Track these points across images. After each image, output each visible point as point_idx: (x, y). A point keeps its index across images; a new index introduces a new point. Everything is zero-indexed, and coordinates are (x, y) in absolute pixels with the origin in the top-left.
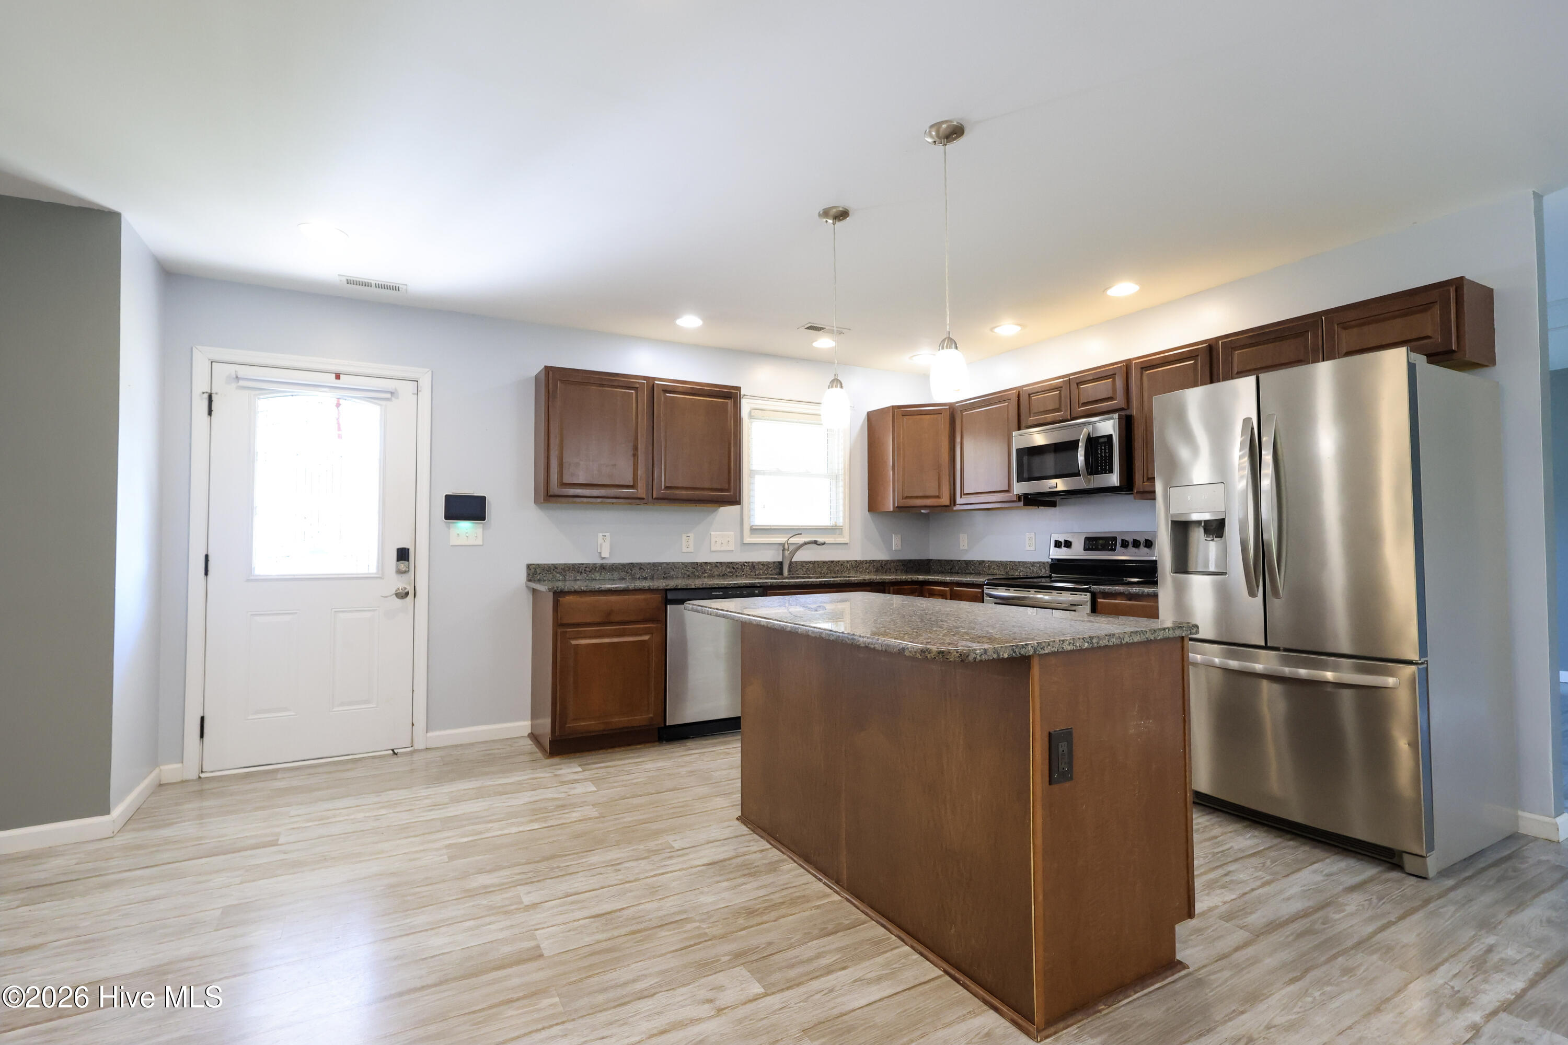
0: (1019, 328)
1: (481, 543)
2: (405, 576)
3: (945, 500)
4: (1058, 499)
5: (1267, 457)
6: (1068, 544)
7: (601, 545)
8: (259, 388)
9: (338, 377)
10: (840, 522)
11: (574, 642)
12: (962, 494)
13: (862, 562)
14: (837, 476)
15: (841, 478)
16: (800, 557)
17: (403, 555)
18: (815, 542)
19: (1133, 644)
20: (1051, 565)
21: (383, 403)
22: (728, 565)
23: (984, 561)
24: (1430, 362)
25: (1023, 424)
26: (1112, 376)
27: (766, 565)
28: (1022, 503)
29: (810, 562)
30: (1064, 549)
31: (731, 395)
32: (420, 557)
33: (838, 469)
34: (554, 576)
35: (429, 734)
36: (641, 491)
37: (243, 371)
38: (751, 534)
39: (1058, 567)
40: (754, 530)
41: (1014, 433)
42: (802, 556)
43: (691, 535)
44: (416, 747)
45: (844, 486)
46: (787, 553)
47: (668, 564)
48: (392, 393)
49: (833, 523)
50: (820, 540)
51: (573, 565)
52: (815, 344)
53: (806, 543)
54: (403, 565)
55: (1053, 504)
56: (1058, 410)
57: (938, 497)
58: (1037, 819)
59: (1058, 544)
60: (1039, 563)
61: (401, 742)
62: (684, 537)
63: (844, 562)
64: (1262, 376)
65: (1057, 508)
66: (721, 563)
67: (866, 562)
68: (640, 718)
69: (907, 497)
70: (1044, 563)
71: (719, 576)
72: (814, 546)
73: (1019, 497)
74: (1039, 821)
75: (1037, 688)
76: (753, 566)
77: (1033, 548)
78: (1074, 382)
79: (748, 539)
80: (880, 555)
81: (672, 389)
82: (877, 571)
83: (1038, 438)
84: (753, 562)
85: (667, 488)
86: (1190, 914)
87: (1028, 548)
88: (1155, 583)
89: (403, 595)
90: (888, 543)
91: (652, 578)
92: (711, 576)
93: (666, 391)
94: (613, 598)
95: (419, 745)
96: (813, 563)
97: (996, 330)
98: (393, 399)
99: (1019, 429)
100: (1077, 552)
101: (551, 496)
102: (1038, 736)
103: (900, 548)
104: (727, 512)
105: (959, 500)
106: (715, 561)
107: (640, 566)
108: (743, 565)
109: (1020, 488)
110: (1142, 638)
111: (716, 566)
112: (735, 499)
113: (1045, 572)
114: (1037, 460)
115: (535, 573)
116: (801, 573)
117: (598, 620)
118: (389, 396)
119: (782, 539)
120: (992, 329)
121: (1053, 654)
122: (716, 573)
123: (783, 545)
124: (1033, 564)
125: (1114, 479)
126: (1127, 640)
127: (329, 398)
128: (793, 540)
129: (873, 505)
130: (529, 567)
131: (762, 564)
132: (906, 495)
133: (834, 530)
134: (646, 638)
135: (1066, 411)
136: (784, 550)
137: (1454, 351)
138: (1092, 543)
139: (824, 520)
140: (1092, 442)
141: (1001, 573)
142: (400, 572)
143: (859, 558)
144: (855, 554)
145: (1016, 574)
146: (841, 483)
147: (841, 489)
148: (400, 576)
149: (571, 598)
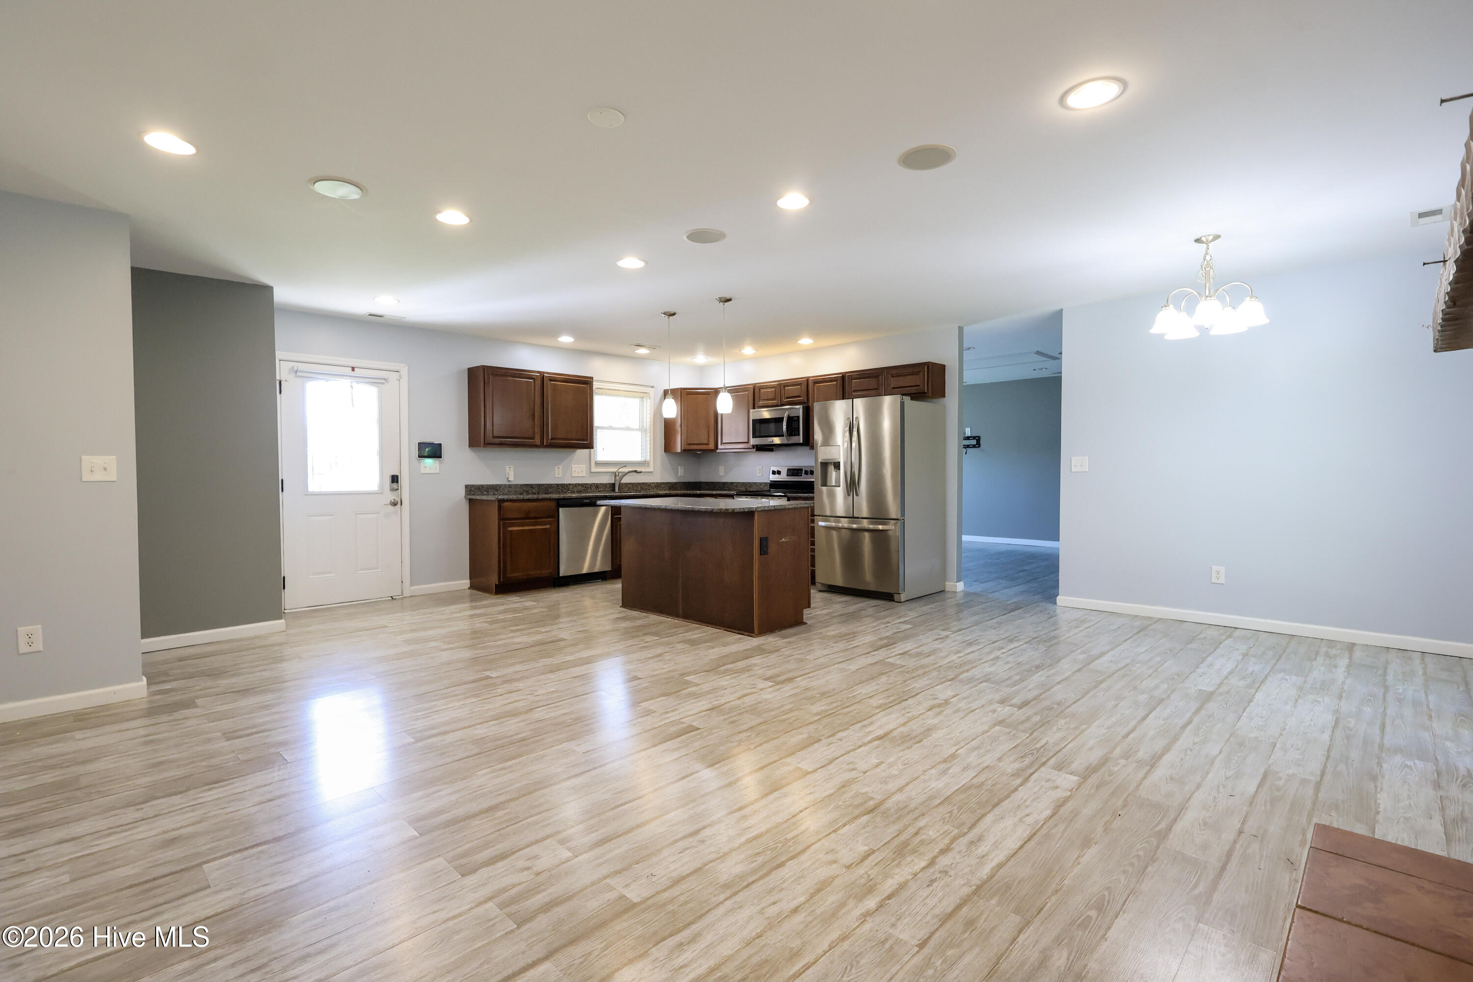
0: (754, 351)
1: (438, 472)
2: (395, 492)
3: (712, 446)
4: (774, 448)
5: (855, 433)
6: (779, 473)
7: (508, 473)
8: (310, 376)
9: (353, 369)
10: (648, 459)
11: (509, 529)
12: (722, 443)
13: (661, 483)
14: (646, 430)
15: (648, 431)
16: (625, 480)
17: (395, 479)
18: (636, 471)
19: (789, 508)
20: (770, 484)
21: (380, 385)
22: (582, 485)
23: (733, 483)
24: (912, 399)
25: (756, 406)
26: (800, 384)
27: (604, 485)
28: (755, 449)
29: (630, 483)
30: (777, 475)
31: (587, 382)
32: (404, 481)
33: (646, 426)
34: (482, 492)
35: (412, 588)
36: (537, 441)
37: (301, 366)
38: (596, 466)
39: (775, 485)
40: (598, 464)
41: (751, 411)
42: (626, 480)
43: (560, 467)
44: (404, 595)
45: (650, 436)
46: (618, 478)
47: (547, 485)
48: (385, 379)
49: (643, 459)
50: (639, 470)
51: (493, 485)
52: (637, 352)
53: (629, 472)
54: (395, 485)
55: (772, 450)
56: (774, 399)
57: (708, 444)
58: (756, 566)
59: (774, 473)
60: (764, 483)
61: (396, 592)
62: (556, 468)
63: (650, 483)
64: (854, 399)
65: (774, 452)
66: (578, 484)
67: (664, 483)
68: (545, 572)
69: (690, 444)
70: (766, 483)
71: (577, 492)
72: (635, 473)
73: (753, 447)
74: (757, 567)
75: (756, 522)
76: (597, 486)
77: (760, 475)
78: (782, 386)
79: (594, 470)
80: (672, 479)
81: (554, 378)
82: (670, 489)
83: (766, 414)
84: (597, 484)
85: (552, 439)
86: (809, 606)
87: (758, 475)
88: (813, 493)
89: (394, 504)
90: (676, 472)
91: (538, 493)
92: (573, 492)
93: (551, 380)
94: (530, 504)
95: (406, 594)
96: (632, 484)
97: (742, 351)
98: (386, 383)
99: (754, 408)
100: (784, 477)
101: (488, 444)
102: (757, 538)
103: (683, 475)
104: (581, 453)
105: (720, 446)
106: (574, 483)
107: (531, 486)
108: (591, 485)
109: (753, 441)
110: (793, 506)
111: (576, 486)
112: (590, 446)
113: (768, 487)
114: (764, 426)
115: (471, 491)
116: (626, 490)
117: (522, 516)
118: (383, 381)
119: (614, 470)
120: (740, 351)
121: (762, 511)
122: (576, 490)
123: (616, 473)
124: (761, 484)
125: (800, 439)
126: (787, 507)
127: (345, 383)
128: (621, 470)
129: (668, 447)
130: (467, 486)
131: (603, 484)
132: (689, 443)
133: (644, 463)
134: (548, 526)
135: (778, 401)
136: (616, 476)
137: (925, 393)
138: (793, 472)
139: (637, 458)
140: (790, 419)
141: (743, 489)
142: (392, 490)
143: (659, 481)
144: (656, 478)
145: (752, 490)
146: (648, 434)
147: (648, 438)
148: (392, 492)
149: (506, 504)
